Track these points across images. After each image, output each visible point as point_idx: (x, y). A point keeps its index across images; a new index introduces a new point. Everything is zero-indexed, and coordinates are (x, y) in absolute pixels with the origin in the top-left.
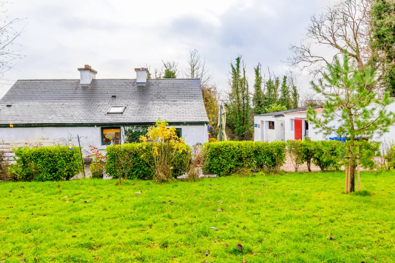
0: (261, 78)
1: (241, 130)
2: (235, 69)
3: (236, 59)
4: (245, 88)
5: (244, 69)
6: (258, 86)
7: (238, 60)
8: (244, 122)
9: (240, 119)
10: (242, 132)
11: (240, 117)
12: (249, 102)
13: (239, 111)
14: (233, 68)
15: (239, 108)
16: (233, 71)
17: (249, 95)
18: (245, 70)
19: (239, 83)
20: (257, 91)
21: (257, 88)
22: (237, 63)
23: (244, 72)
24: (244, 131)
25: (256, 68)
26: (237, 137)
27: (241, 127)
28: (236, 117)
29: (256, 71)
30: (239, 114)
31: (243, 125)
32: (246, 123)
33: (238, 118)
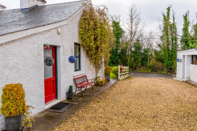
0: (189, 22)
1: (169, 64)
2: (166, 16)
3: (167, 9)
4: (174, 31)
5: (173, 17)
6: (185, 29)
7: (169, 9)
8: (172, 57)
9: (169, 56)
10: (170, 66)
11: (169, 53)
12: (177, 42)
13: (168, 49)
14: (164, 16)
15: (168, 47)
16: (164, 19)
17: (177, 36)
18: (175, 17)
19: (169, 27)
20: (185, 33)
21: (185, 30)
22: (167, 11)
23: (174, 19)
24: (172, 65)
25: (185, 15)
26: (166, 69)
27: (169, 61)
28: (166, 54)
29: (184, 18)
30: (168, 51)
31: (171, 60)
32: (174, 59)
33: (167, 55)
